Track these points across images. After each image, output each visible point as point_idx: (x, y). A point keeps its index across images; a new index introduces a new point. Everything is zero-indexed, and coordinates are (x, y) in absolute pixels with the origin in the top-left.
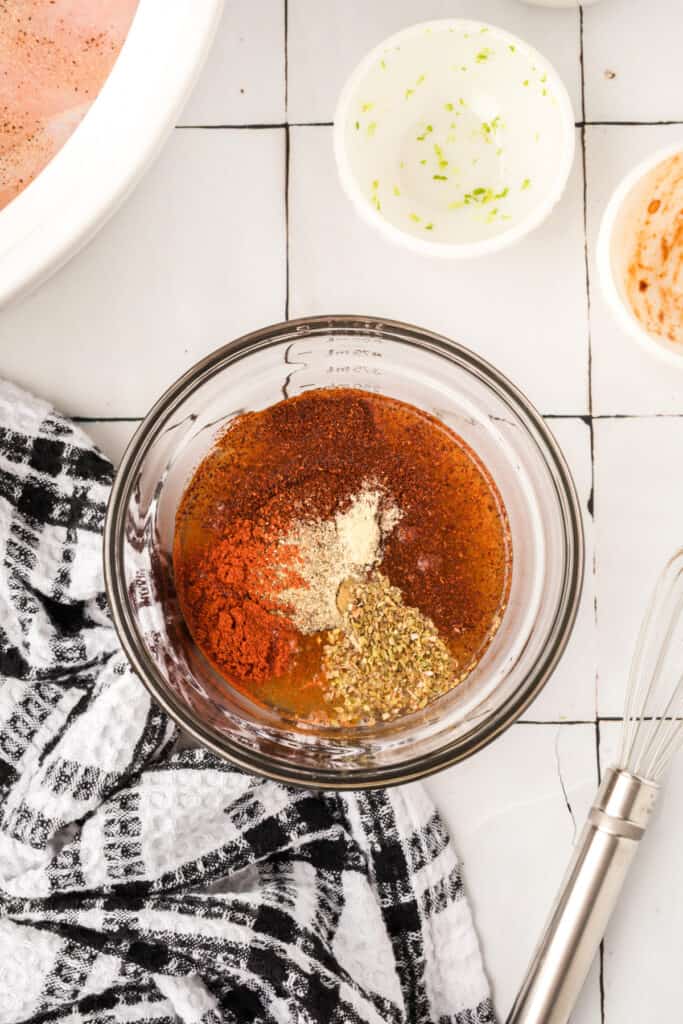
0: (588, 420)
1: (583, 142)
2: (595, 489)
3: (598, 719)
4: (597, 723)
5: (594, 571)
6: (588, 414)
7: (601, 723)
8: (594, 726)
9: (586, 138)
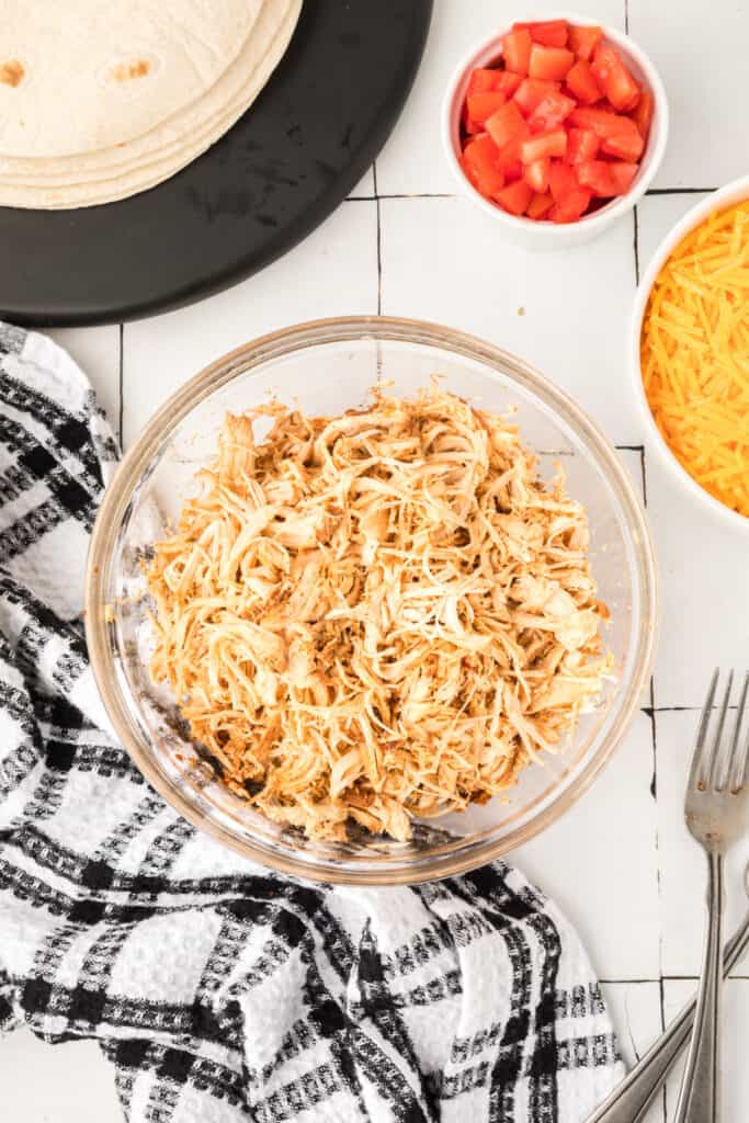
0: (650, 712)
1: (643, 463)
2: (657, 773)
3: (662, 978)
4: (661, 981)
5: (657, 846)
6: (650, 706)
7: (665, 981)
8: (658, 984)
9: (645, 459)
